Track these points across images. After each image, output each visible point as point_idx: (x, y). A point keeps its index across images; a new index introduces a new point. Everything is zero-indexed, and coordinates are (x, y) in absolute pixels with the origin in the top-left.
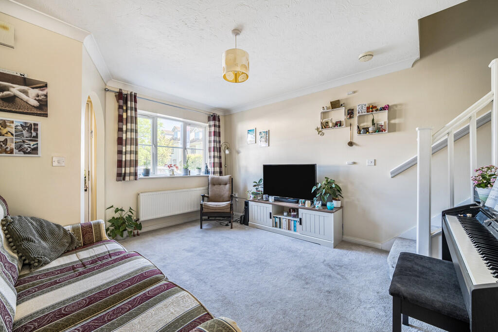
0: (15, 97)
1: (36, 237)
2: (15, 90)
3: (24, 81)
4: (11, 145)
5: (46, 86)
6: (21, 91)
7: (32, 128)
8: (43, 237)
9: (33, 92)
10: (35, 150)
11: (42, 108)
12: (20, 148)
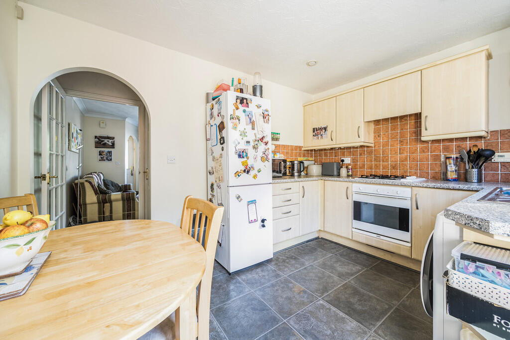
0: (106, 143)
1: (111, 185)
2: (106, 141)
3: (108, 138)
4: (105, 158)
5: (114, 138)
6: (107, 141)
7: (110, 152)
8: (112, 186)
9: (110, 141)
10: (111, 160)
11: (113, 146)
12: (107, 159)
